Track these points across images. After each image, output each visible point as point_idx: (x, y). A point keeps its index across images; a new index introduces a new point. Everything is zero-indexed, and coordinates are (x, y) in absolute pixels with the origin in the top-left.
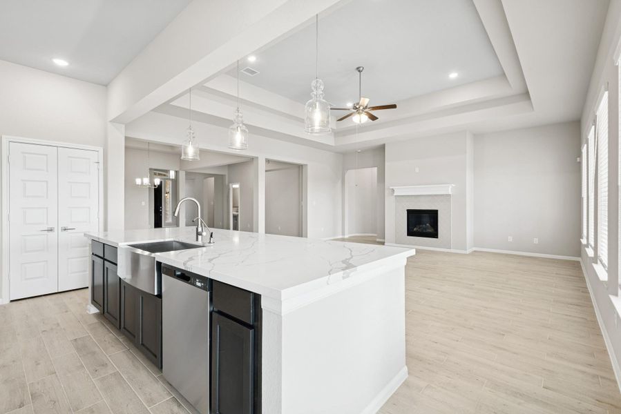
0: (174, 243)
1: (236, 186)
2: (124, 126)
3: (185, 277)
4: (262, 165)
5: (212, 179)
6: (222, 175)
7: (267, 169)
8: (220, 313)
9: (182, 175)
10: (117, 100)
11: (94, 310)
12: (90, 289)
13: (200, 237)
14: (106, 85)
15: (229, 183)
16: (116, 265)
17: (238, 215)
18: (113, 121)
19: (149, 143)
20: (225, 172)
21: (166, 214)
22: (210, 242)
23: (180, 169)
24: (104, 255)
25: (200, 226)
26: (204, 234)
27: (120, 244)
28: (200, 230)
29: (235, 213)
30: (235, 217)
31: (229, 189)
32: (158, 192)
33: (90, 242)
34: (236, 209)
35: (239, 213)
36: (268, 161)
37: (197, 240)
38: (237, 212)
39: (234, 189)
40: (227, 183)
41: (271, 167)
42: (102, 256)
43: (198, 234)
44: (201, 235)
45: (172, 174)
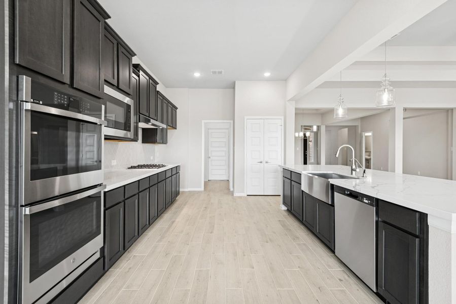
0: (333, 175)
1: (369, 134)
2: (294, 102)
3: (354, 195)
4: (399, 114)
5: (346, 130)
6: (355, 126)
7: (405, 117)
8: (384, 222)
9: (323, 129)
10: (293, 87)
11: (284, 208)
12: (282, 197)
13: (354, 172)
14: (285, 80)
15: (362, 131)
16: (301, 184)
17: (370, 159)
18: (290, 100)
19: (303, 109)
20: (358, 123)
21: (309, 156)
22: (363, 177)
23: (322, 124)
24: (292, 178)
25: (354, 164)
26: (358, 170)
27: (303, 172)
28: (354, 167)
29: (367, 157)
30: (367, 160)
31: (361, 137)
32: (305, 141)
33: (282, 170)
34: (368, 153)
35: (372, 157)
36: (405, 109)
37: (352, 174)
38: (369, 156)
39: (366, 137)
40: (359, 132)
41: (408, 114)
42: (290, 178)
43: (352, 170)
44: (355, 170)
45: (315, 128)
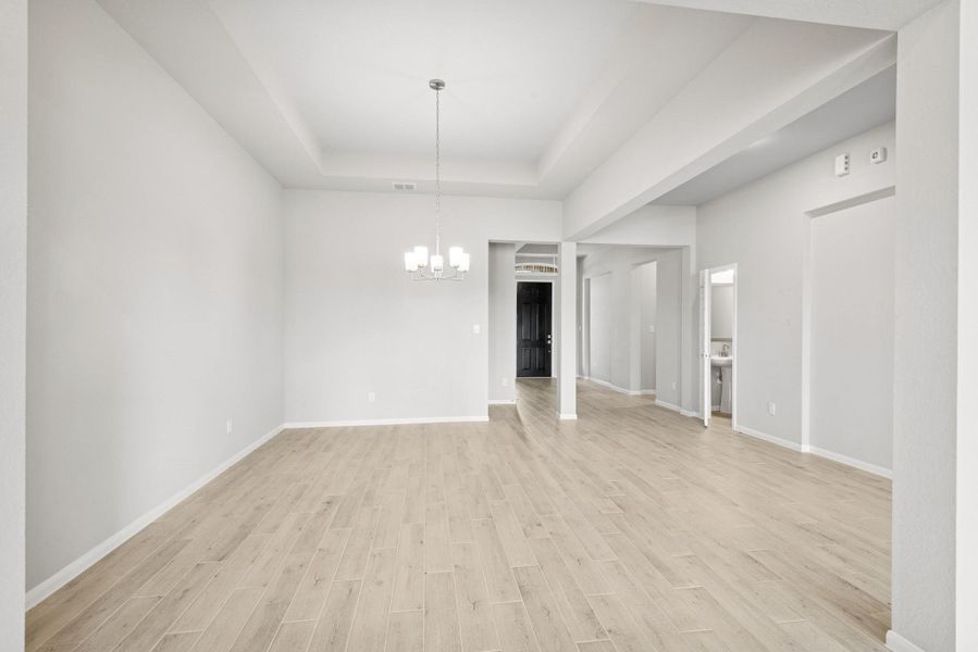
1: (724, 276)
5: (651, 269)
15: (700, 267)
17: (729, 365)
29: (718, 358)
30: (719, 371)
31: (699, 288)
34: (719, 345)
35: (733, 357)
38: (726, 354)
39: (715, 288)
40: (693, 270)
